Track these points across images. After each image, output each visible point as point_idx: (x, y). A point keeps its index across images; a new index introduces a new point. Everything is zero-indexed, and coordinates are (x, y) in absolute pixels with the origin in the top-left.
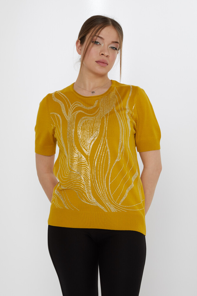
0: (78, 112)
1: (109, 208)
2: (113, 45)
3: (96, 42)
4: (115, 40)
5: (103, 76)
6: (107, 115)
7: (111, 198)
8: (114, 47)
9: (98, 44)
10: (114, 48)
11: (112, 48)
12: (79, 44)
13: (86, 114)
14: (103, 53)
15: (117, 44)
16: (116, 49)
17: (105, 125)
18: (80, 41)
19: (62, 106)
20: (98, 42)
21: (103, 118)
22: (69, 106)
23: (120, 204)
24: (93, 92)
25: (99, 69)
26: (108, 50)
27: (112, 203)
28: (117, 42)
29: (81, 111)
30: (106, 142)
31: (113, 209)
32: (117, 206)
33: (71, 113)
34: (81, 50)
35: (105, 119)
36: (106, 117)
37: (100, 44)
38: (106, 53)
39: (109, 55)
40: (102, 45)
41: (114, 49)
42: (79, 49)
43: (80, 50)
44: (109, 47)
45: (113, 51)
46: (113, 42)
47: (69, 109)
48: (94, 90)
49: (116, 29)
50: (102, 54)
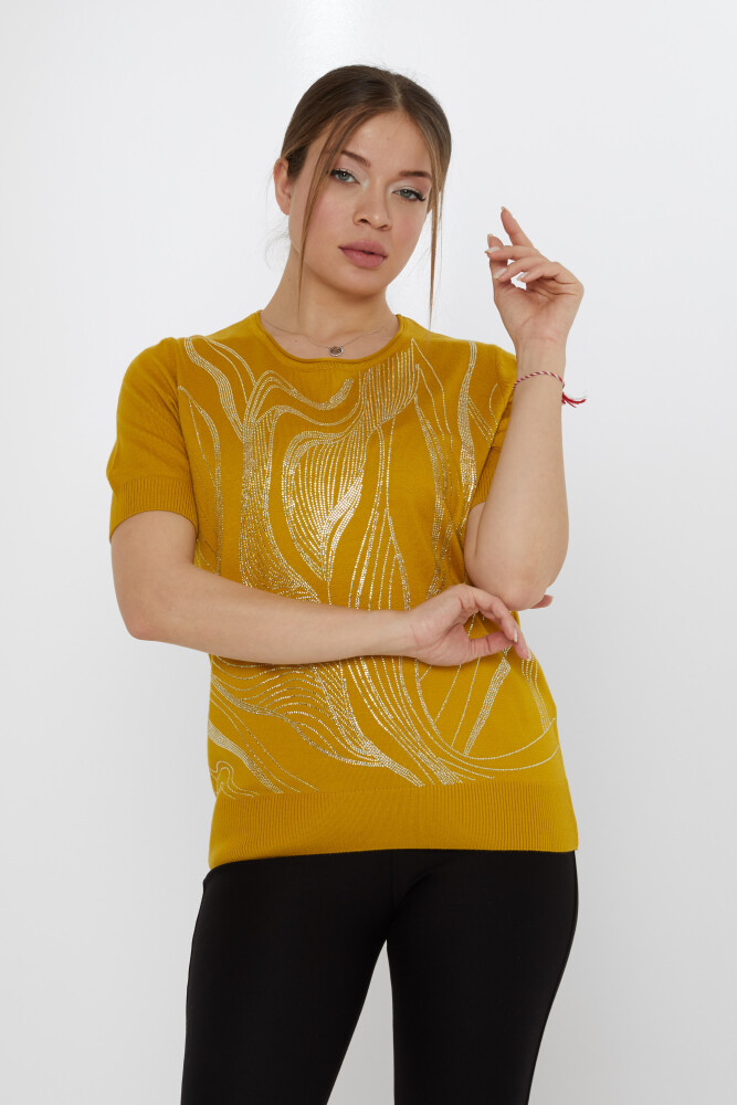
0: (281, 410)
1: (428, 770)
2: (406, 184)
3: (340, 173)
4: (411, 167)
5: (369, 298)
6: (386, 427)
7: (432, 733)
8: (410, 188)
9: (350, 180)
10: (411, 192)
11: (405, 193)
12: (284, 174)
13: (311, 421)
14: (365, 217)
15: (420, 179)
16: (419, 197)
17: (382, 465)
18: (286, 164)
19: (223, 384)
20: (348, 174)
21: (375, 436)
22: (249, 387)
23: (466, 754)
24: (335, 350)
25: (350, 275)
26: (385, 202)
27: (438, 753)
28: (420, 174)
29: (294, 411)
30: (387, 527)
31: (446, 776)
32: (456, 762)
33: (257, 413)
34: (290, 197)
35: (382, 444)
36: (387, 433)
37: (357, 182)
38: (377, 217)
39: (388, 222)
40: (365, 184)
41: (413, 197)
42: (284, 192)
43: (285, 197)
44: (391, 190)
45: (406, 205)
46: (406, 174)
47: (248, 398)
48: (337, 344)
49: (417, 124)
50: (364, 221)
